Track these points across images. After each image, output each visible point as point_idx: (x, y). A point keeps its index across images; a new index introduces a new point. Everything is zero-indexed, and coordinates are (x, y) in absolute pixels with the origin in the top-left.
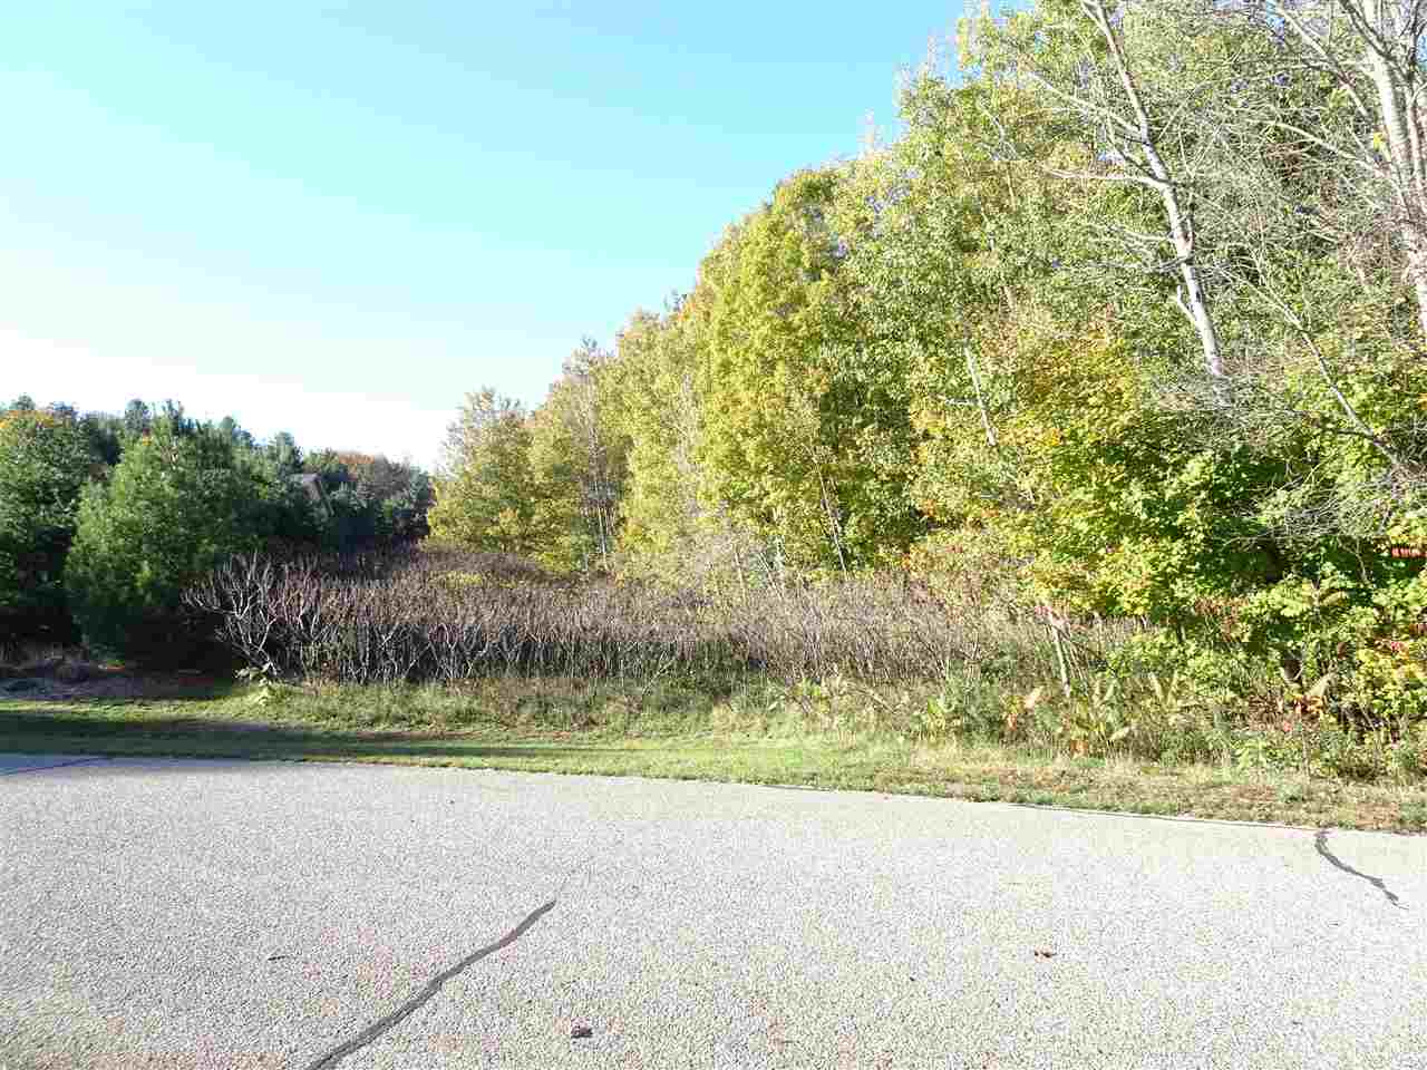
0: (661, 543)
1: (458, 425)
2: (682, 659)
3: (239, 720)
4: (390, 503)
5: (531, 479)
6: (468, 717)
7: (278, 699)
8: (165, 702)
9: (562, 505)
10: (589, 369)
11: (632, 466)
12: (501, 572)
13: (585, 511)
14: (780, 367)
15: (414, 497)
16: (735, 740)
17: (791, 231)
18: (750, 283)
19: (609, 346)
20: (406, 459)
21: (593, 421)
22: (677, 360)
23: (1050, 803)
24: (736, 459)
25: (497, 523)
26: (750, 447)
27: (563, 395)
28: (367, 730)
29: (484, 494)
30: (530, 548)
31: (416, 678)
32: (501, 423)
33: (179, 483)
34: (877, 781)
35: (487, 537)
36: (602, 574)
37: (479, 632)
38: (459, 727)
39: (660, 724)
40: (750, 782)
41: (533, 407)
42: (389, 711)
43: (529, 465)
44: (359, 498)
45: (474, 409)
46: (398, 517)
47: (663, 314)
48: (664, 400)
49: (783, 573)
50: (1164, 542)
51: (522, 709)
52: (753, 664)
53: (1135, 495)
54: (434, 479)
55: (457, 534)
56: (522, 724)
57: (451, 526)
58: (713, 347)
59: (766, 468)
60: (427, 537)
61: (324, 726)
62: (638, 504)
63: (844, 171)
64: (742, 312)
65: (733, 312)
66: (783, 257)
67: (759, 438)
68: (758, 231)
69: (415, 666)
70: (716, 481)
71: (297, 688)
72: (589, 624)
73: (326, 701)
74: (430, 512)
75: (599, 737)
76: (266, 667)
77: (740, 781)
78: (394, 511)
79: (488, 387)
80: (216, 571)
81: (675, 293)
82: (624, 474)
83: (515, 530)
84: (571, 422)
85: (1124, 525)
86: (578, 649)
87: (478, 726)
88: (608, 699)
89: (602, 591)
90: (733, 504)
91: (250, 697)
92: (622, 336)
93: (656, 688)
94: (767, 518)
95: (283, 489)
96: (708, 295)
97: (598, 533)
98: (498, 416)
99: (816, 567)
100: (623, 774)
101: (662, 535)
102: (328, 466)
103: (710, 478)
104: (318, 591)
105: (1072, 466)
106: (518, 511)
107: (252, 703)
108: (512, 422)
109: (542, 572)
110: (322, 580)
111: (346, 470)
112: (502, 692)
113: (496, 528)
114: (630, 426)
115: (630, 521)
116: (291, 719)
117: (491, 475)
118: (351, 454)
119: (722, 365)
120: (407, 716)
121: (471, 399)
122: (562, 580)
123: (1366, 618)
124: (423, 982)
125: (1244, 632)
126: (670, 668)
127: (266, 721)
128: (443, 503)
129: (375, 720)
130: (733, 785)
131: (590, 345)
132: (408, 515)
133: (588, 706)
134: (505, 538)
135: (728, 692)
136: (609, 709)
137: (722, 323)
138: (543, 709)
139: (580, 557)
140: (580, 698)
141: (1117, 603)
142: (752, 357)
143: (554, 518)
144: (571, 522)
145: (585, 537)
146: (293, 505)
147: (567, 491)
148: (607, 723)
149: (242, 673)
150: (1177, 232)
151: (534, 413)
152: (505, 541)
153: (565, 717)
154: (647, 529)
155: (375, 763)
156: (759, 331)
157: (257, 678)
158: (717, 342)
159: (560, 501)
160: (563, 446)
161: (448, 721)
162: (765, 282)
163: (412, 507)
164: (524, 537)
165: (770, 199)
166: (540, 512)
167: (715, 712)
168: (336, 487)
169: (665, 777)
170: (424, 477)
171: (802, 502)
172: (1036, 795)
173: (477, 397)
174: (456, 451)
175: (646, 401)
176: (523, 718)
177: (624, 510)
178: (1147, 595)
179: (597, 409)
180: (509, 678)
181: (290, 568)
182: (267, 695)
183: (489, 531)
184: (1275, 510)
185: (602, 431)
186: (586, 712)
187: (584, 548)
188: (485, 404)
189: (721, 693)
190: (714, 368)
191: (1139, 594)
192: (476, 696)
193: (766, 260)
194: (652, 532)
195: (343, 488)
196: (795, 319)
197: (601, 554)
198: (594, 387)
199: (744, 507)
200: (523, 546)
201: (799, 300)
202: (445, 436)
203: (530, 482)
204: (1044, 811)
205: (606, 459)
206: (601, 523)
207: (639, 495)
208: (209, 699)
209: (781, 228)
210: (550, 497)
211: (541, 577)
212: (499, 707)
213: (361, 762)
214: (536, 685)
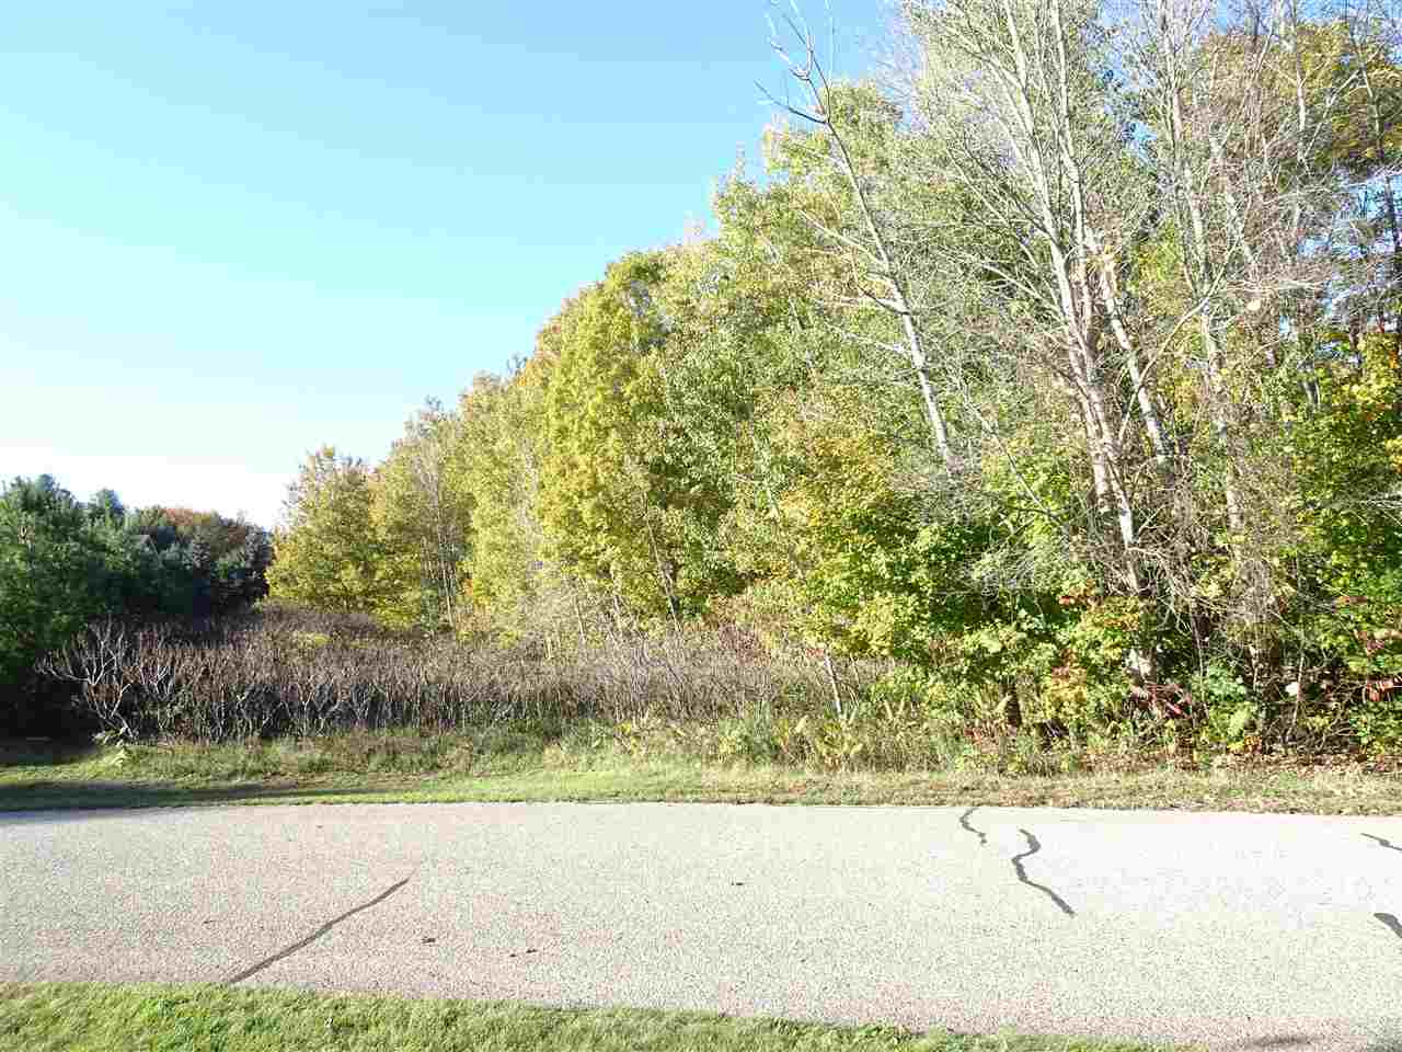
0: (504, 597)
1: (299, 484)
2: (519, 707)
3: (96, 781)
4: (224, 561)
5: (373, 536)
6: (320, 768)
7: (134, 760)
8: (18, 768)
9: (405, 561)
10: (434, 427)
11: (475, 524)
12: (347, 631)
13: (429, 566)
14: (614, 434)
15: (251, 555)
16: (563, 775)
17: (621, 310)
18: (584, 356)
19: (452, 406)
20: (240, 514)
21: (436, 478)
22: (517, 423)
23: (792, 802)
24: (574, 517)
25: (339, 580)
26: (586, 508)
27: (405, 452)
28: (223, 784)
29: (325, 552)
30: (373, 604)
31: (268, 735)
32: (343, 482)
33: (29, 557)
34: (665, 794)
35: (328, 594)
36: (446, 629)
37: (331, 690)
38: (312, 777)
39: (499, 764)
40: (565, 801)
41: (373, 463)
42: (245, 765)
43: (371, 522)
44: (192, 557)
45: (316, 468)
46: (234, 575)
47: (506, 377)
48: (505, 461)
49: (621, 623)
50: (903, 596)
51: (372, 758)
52: (582, 708)
53: (880, 559)
54: (271, 535)
55: (298, 593)
56: (372, 771)
57: (292, 584)
58: (551, 412)
59: (601, 527)
60: (265, 596)
61: (182, 782)
62: (481, 561)
63: (670, 256)
64: (576, 383)
65: (569, 381)
66: (615, 333)
67: (594, 500)
68: (592, 306)
69: (268, 723)
70: (555, 540)
71: (154, 748)
72: (432, 678)
73: (182, 759)
74: (269, 571)
75: (443, 779)
76: (122, 731)
77: (557, 800)
78: (229, 572)
79: (329, 447)
80: (69, 642)
81: (516, 359)
82: (467, 530)
83: (358, 587)
84: (415, 480)
85: (872, 582)
86: (423, 701)
87: (331, 775)
88: (451, 745)
89: (444, 647)
90: (572, 560)
91: (105, 759)
92: (465, 396)
93: (493, 733)
94: (605, 571)
95: (128, 558)
96: (545, 362)
97: (442, 588)
98: (340, 474)
99: (651, 616)
100: (462, 801)
101: (506, 590)
102: (156, 523)
103: (548, 536)
104: (173, 658)
105: (832, 536)
106: (360, 569)
107: (109, 763)
108: (354, 480)
109: (386, 629)
110: (177, 645)
111: (175, 528)
112: (354, 743)
113: (339, 585)
114: (474, 484)
115: (474, 576)
116: (148, 777)
117: (332, 532)
118: (181, 510)
119: (559, 431)
120: (262, 769)
121: (312, 458)
122: (405, 636)
123: (1047, 651)
124: (318, 927)
125: (963, 666)
126: (508, 715)
127: (123, 780)
128: (283, 562)
129: (233, 774)
130: (552, 804)
131: (434, 404)
132: (245, 573)
133: (433, 752)
134: (348, 595)
135: (558, 735)
136: (453, 753)
137: (560, 391)
138: (391, 757)
139: (424, 612)
140: (426, 746)
141: (868, 646)
142: (587, 425)
143: (398, 573)
144: (416, 578)
145: (429, 592)
146: (137, 572)
147: (410, 547)
148: (451, 765)
149: (99, 736)
150: (914, 346)
151: (377, 471)
152: (348, 598)
153: (412, 763)
154: (491, 584)
155: (246, 804)
156: (592, 400)
157: (113, 741)
158: (554, 409)
159: (403, 557)
160: (405, 503)
161: (302, 771)
162: (598, 355)
163: (249, 566)
164: (366, 593)
165: (602, 279)
166: (383, 569)
167: (547, 751)
168: (167, 547)
169: (497, 801)
170: (261, 534)
171: (635, 558)
172: (782, 797)
173: (318, 456)
174: (296, 510)
175: (487, 464)
176: (372, 766)
177: (467, 566)
178: (890, 638)
179: (440, 466)
180: (360, 730)
181: (144, 636)
182: (123, 756)
183: (331, 588)
184: (984, 568)
185: (446, 488)
186: (432, 757)
187: (428, 603)
188: (327, 463)
189: (552, 736)
190: (552, 434)
191: (885, 638)
192: (329, 748)
193: (599, 335)
194: (496, 587)
195: (174, 547)
196: (627, 390)
197: (446, 609)
198: (438, 445)
199: (581, 563)
200: (366, 603)
201: (629, 371)
202: (285, 494)
203: (374, 539)
204: (787, 808)
205: (450, 515)
206: (445, 578)
207: (481, 552)
208: (63, 763)
209: (612, 306)
210: (394, 553)
211: (385, 634)
212: (350, 756)
213: (234, 805)
214: (384, 735)
